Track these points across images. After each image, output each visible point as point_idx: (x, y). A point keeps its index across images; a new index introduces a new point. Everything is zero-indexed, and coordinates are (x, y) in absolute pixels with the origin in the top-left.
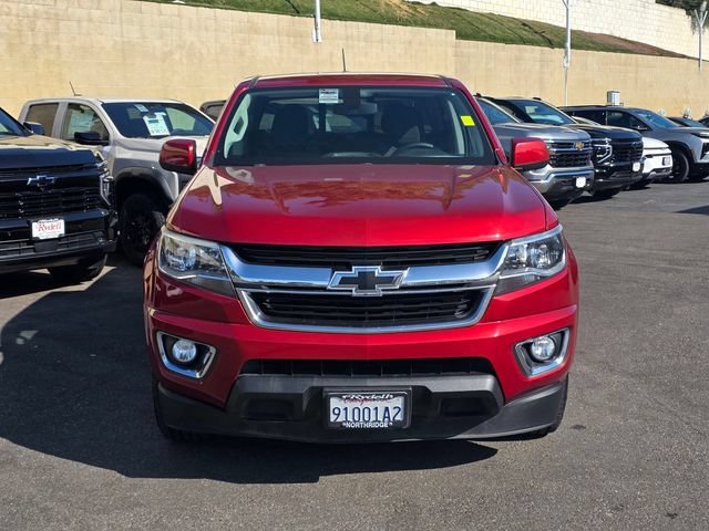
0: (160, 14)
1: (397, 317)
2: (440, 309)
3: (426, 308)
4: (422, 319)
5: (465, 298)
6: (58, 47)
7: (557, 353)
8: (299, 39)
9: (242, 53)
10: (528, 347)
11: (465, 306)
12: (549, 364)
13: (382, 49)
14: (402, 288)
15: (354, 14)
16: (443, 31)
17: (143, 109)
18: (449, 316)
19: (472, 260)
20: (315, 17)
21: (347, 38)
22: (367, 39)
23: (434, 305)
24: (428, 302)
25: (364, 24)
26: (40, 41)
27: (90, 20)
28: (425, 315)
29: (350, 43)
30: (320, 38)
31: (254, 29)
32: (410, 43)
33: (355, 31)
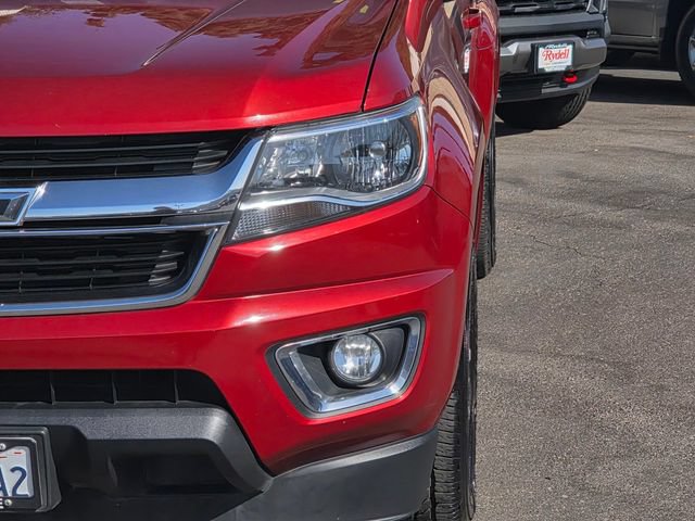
1: (26, 284)
2: (116, 270)
3: (89, 267)
4: (78, 290)
5: (171, 249)
7: (389, 369)
10: (323, 352)
11: (174, 265)
12: (371, 391)
14: (28, 224)
18: (139, 286)
19: (187, 170)
23: (103, 260)
24: (92, 254)
28: (86, 282)
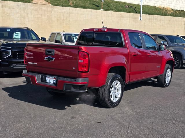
0: (96, 12)
6: (69, 20)
8: (135, 19)
9: (118, 22)
13: (161, 22)
15: (154, 13)
16: (181, 18)
17: (73, 35)
20: (140, 13)
21: (150, 19)
22: (156, 19)
25: (155, 15)
26: (65, 18)
27: (78, 14)
29: (151, 20)
30: (141, 19)
31: (122, 17)
32: (170, 21)
33: (152, 18)
